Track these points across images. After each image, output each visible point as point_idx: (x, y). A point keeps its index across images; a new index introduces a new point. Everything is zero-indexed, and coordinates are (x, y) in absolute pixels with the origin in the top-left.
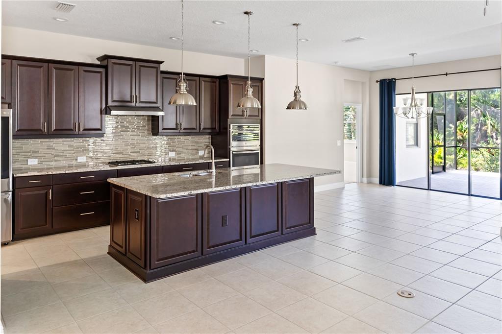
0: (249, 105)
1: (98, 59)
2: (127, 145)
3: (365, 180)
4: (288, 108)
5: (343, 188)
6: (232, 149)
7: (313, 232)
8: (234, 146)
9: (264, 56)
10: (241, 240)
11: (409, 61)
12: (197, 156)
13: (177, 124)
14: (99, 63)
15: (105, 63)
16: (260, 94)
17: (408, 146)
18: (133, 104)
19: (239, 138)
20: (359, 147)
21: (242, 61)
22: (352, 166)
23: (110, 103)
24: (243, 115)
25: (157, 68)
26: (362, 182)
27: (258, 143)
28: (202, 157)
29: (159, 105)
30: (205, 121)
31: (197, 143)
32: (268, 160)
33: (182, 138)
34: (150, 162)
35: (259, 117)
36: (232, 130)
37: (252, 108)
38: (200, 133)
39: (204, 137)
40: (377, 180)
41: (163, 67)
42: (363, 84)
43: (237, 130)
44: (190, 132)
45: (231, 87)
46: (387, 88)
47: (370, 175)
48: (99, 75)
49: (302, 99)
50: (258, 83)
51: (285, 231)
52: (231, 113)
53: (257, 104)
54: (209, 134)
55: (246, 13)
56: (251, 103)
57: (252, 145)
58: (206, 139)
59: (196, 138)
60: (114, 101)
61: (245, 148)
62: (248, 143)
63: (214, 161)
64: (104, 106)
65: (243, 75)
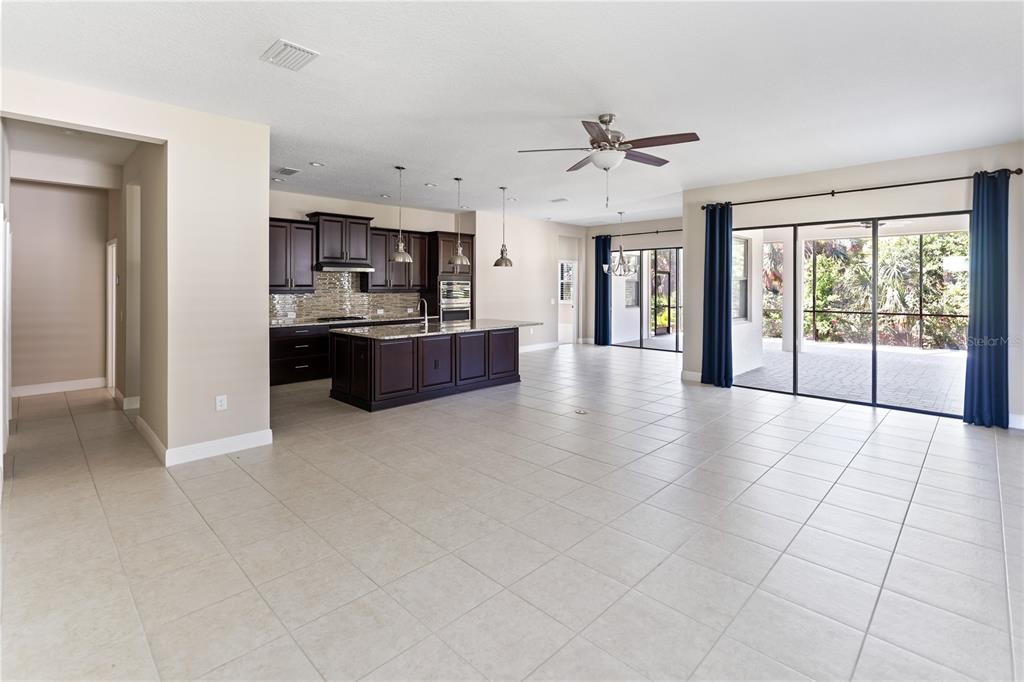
0: (459, 262)
1: (308, 215)
2: (335, 302)
3: (581, 340)
4: (496, 265)
5: (558, 348)
6: (442, 306)
7: (517, 379)
8: (444, 304)
9: (474, 212)
10: (451, 381)
11: (617, 218)
12: (405, 314)
13: (386, 281)
14: (308, 219)
15: (315, 220)
16: (471, 253)
17: (627, 306)
18: (343, 261)
19: (449, 295)
20: (575, 307)
21: (453, 216)
22: (567, 328)
23: (321, 260)
24: (453, 272)
25: (367, 225)
26: (578, 343)
27: (468, 300)
28: (410, 315)
29: (368, 262)
30: (414, 278)
31: (406, 300)
32: (478, 316)
33: (391, 295)
34: (359, 318)
35: (469, 273)
36: (442, 287)
37: (462, 265)
38: (409, 291)
39: (413, 294)
40: (592, 340)
41: (373, 224)
42: (580, 240)
43: (446, 286)
44: (398, 289)
45: (441, 243)
46: (603, 245)
47: (585, 336)
48: (310, 232)
49: (508, 257)
50: (469, 239)
51: (492, 377)
52: (441, 270)
53: (466, 262)
54: (418, 291)
55: (456, 179)
56: (462, 261)
57: (462, 303)
58: (414, 297)
59: (405, 296)
60: (325, 258)
61: (455, 306)
62: (459, 301)
63: (427, 318)
64: (315, 263)
65: (453, 231)
